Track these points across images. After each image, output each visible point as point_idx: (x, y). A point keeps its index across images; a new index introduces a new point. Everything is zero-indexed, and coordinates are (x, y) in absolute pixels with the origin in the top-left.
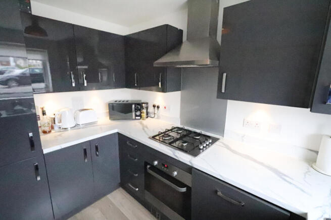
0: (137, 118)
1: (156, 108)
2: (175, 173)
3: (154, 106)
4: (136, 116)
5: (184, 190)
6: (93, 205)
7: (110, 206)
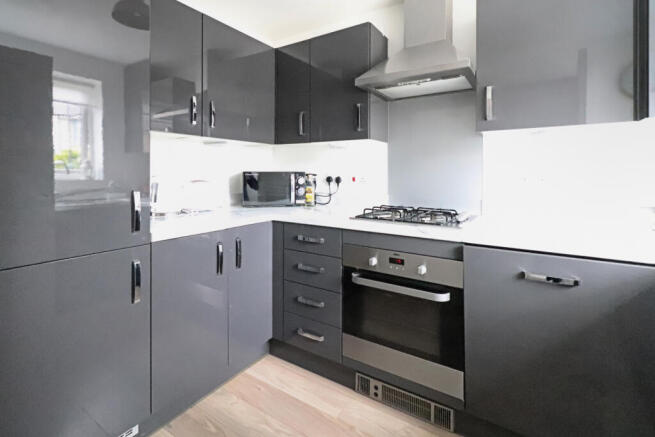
0: (298, 202)
1: (333, 184)
2: (423, 270)
3: (329, 180)
4: (297, 197)
5: (445, 298)
6: (219, 390)
7: (259, 389)
